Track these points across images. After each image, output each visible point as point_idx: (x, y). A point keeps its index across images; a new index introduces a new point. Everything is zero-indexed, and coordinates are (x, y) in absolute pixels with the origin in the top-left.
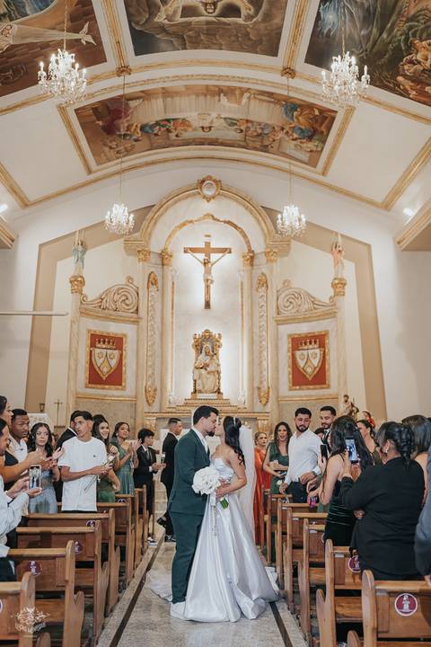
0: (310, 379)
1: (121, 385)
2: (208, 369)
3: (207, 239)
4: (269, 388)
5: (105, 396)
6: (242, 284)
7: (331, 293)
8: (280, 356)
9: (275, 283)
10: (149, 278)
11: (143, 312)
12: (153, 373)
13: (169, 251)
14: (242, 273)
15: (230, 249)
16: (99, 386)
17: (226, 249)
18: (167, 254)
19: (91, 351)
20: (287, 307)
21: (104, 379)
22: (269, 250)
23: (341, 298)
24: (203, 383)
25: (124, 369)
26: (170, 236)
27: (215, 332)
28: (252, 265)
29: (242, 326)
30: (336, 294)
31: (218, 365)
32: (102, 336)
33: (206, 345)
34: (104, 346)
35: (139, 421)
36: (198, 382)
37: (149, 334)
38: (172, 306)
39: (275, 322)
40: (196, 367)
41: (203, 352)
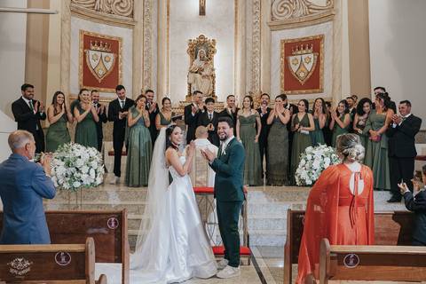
0: (303, 83)
2: (203, 73)
4: (261, 92)
8: (272, 60)
11: (138, 16)
12: (149, 78)
19: (85, 53)
20: (281, 13)
21: (100, 82)
25: (120, 72)
27: (209, 38)
29: (236, 33)
31: (213, 70)
32: (97, 38)
33: (201, 51)
34: (98, 49)
36: (193, 86)
38: (168, 12)
39: (268, 28)
40: (191, 72)
41: (198, 57)
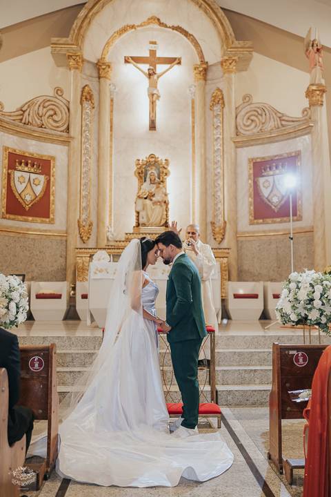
0: (276, 210)
1: (49, 217)
2: (154, 199)
3: (152, 47)
4: (225, 222)
5: (28, 230)
6: (193, 102)
7: (306, 103)
8: (239, 183)
9: (233, 99)
10: (82, 92)
11: (75, 131)
12: (88, 206)
13: (107, 60)
14: (193, 89)
15: (180, 59)
16: (20, 217)
17: (175, 59)
18: (104, 64)
19: (9, 175)
20: (248, 126)
21: (27, 209)
22: (226, 58)
23: (319, 108)
24: (147, 215)
25: (52, 198)
26: (108, 43)
27: (161, 157)
28: (205, 79)
29: (194, 152)
30: (312, 104)
31: (166, 195)
32: (24, 157)
33: (152, 172)
35: (70, 261)
36: (141, 214)
37: (83, 159)
38: (111, 127)
39: (233, 145)
40: (139, 197)
41: (148, 180)
